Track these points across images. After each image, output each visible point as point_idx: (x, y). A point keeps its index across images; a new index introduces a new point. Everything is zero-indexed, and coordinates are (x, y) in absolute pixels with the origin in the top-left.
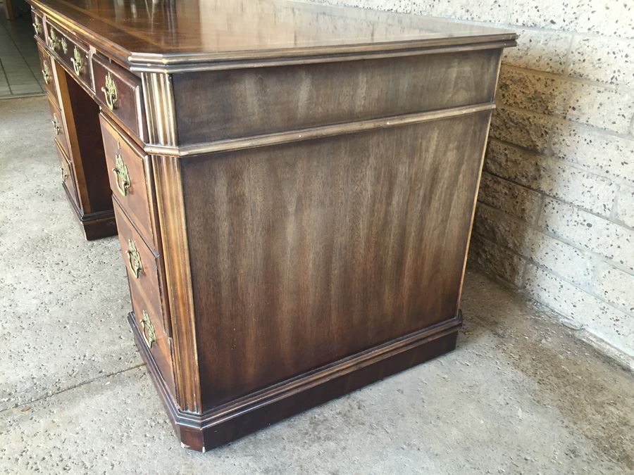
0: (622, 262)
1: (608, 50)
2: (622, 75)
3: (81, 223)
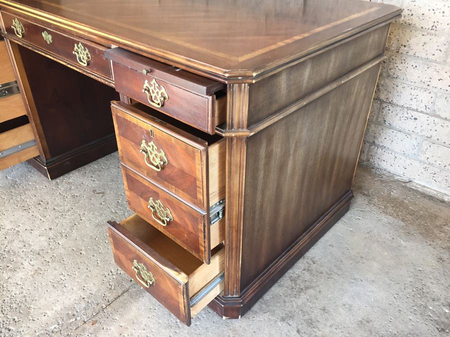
0: (438, 139)
1: (429, 8)
2: (439, 24)
3: (46, 168)
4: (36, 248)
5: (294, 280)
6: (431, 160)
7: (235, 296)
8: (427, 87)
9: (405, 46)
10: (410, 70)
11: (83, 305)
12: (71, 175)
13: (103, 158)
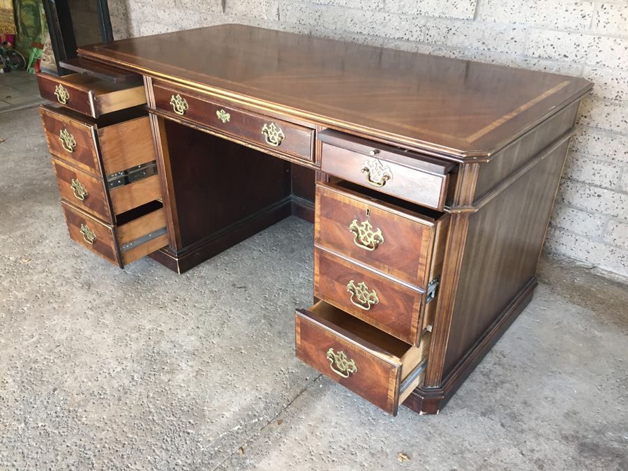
0: (626, 218)
1: (611, 77)
2: (624, 94)
3: (177, 260)
4: (190, 348)
5: (486, 375)
6: (619, 242)
7: (435, 387)
8: (611, 161)
9: (586, 117)
10: (592, 143)
11: (262, 405)
12: (201, 268)
13: (232, 248)
